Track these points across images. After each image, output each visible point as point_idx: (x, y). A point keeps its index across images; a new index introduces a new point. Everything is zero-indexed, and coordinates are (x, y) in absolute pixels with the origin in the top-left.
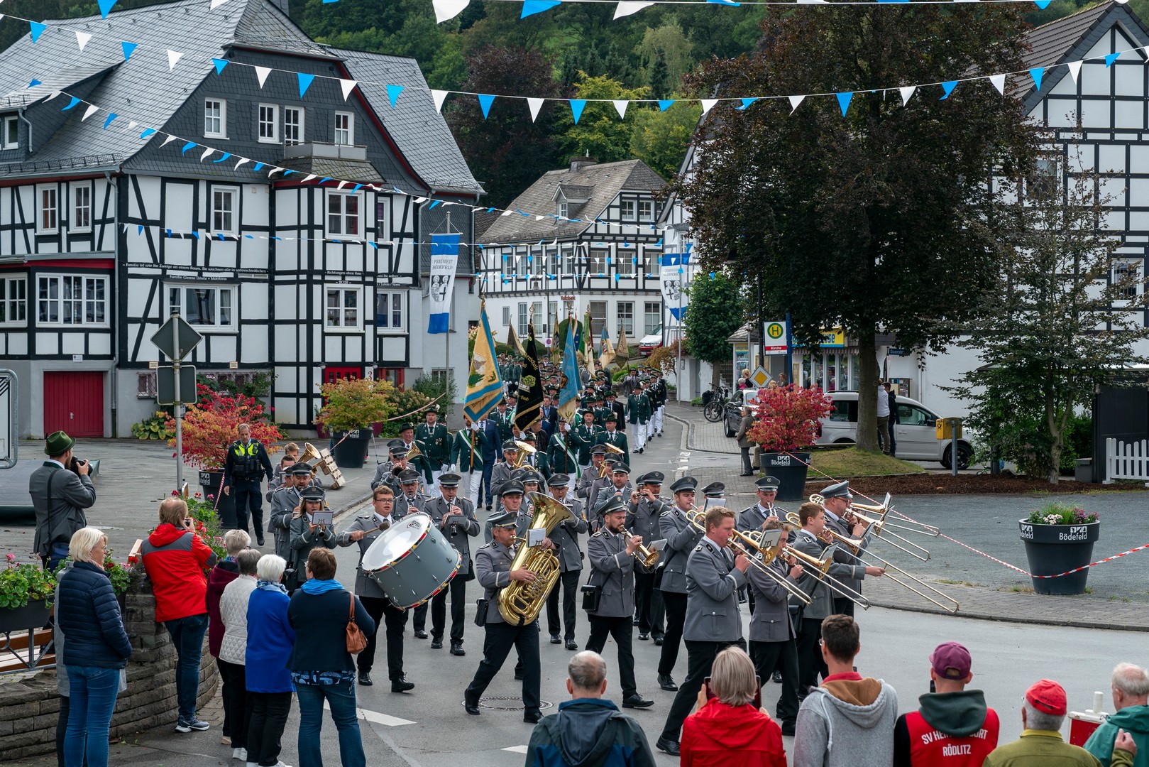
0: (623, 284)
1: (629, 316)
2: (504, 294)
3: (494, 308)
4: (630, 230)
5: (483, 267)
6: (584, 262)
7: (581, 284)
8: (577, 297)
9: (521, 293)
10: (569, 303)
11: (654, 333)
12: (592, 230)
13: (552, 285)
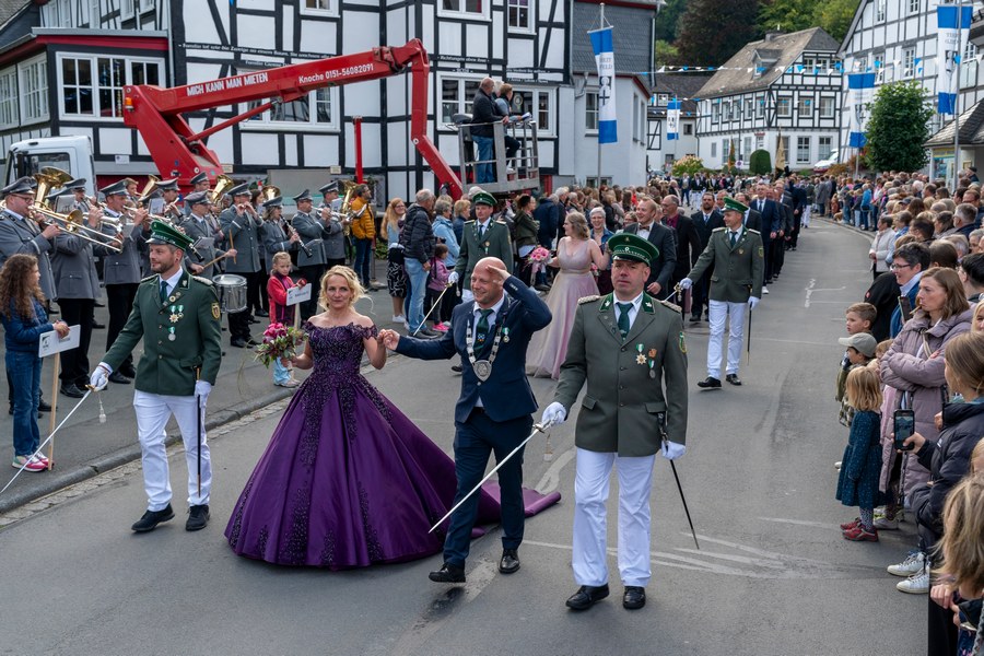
0: (803, 123)
1: (807, 148)
2: (712, 133)
3: (706, 142)
4: (809, 81)
5: (698, 114)
6: (773, 105)
7: (769, 123)
8: (767, 133)
9: (725, 132)
10: (760, 137)
11: (827, 158)
12: (779, 82)
13: (747, 125)
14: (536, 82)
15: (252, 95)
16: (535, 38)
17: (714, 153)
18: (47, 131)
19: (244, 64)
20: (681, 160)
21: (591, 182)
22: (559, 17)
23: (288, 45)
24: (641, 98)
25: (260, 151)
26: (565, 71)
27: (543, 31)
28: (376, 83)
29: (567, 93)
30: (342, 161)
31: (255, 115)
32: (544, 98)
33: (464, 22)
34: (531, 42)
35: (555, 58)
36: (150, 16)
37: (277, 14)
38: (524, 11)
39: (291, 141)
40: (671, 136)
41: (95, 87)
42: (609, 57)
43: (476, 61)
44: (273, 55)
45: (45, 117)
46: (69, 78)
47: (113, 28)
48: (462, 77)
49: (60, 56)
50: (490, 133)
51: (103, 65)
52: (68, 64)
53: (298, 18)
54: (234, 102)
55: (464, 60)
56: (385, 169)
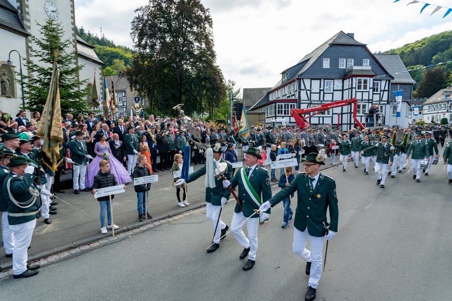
2: (428, 114)
3: (425, 117)
5: (423, 109)
7: (448, 111)
8: (447, 113)
9: (433, 113)
10: (444, 115)
13: (440, 111)
14: (380, 104)
15: (313, 110)
16: (380, 94)
17: (428, 119)
18: (274, 118)
19: (312, 104)
20: (418, 121)
21: (394, 127)
22: (387, 89)
23: (322, 99)
24: (408, 106)
25: (315, 120)
26: (388, 101)
27: (382, 92)
28: (341, 107)
29: (388, 106)
30: (332, 123)
31: (313, 114)
32: (381, 107)
33: (362, 92)
34: (379, 95)
35: (385, 98)
36: (293, 95)
37: (320, 93)
38: (377, 88)
39: (321, 119)
40: (416, 115)
41: (283, 109)
42: (400, 97)
43: (365, 100)
44: (318, 101)
45: (274, 115)
46: (279, 108)
47: (285, 98)
48: (361, 104)
49: (277, 104)
50: (372, 116)
51: (285, 105)
52: (279, 105)
53: (324, 93)
54: (310, 112)
55: (362, 100)
56: (342, 124)
